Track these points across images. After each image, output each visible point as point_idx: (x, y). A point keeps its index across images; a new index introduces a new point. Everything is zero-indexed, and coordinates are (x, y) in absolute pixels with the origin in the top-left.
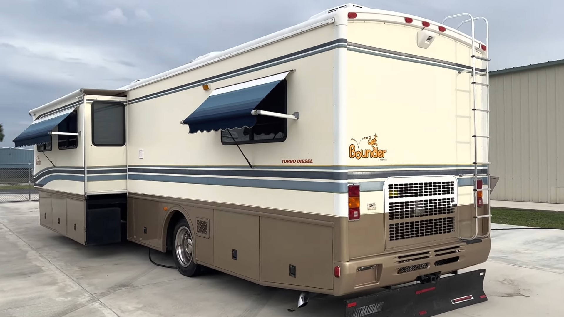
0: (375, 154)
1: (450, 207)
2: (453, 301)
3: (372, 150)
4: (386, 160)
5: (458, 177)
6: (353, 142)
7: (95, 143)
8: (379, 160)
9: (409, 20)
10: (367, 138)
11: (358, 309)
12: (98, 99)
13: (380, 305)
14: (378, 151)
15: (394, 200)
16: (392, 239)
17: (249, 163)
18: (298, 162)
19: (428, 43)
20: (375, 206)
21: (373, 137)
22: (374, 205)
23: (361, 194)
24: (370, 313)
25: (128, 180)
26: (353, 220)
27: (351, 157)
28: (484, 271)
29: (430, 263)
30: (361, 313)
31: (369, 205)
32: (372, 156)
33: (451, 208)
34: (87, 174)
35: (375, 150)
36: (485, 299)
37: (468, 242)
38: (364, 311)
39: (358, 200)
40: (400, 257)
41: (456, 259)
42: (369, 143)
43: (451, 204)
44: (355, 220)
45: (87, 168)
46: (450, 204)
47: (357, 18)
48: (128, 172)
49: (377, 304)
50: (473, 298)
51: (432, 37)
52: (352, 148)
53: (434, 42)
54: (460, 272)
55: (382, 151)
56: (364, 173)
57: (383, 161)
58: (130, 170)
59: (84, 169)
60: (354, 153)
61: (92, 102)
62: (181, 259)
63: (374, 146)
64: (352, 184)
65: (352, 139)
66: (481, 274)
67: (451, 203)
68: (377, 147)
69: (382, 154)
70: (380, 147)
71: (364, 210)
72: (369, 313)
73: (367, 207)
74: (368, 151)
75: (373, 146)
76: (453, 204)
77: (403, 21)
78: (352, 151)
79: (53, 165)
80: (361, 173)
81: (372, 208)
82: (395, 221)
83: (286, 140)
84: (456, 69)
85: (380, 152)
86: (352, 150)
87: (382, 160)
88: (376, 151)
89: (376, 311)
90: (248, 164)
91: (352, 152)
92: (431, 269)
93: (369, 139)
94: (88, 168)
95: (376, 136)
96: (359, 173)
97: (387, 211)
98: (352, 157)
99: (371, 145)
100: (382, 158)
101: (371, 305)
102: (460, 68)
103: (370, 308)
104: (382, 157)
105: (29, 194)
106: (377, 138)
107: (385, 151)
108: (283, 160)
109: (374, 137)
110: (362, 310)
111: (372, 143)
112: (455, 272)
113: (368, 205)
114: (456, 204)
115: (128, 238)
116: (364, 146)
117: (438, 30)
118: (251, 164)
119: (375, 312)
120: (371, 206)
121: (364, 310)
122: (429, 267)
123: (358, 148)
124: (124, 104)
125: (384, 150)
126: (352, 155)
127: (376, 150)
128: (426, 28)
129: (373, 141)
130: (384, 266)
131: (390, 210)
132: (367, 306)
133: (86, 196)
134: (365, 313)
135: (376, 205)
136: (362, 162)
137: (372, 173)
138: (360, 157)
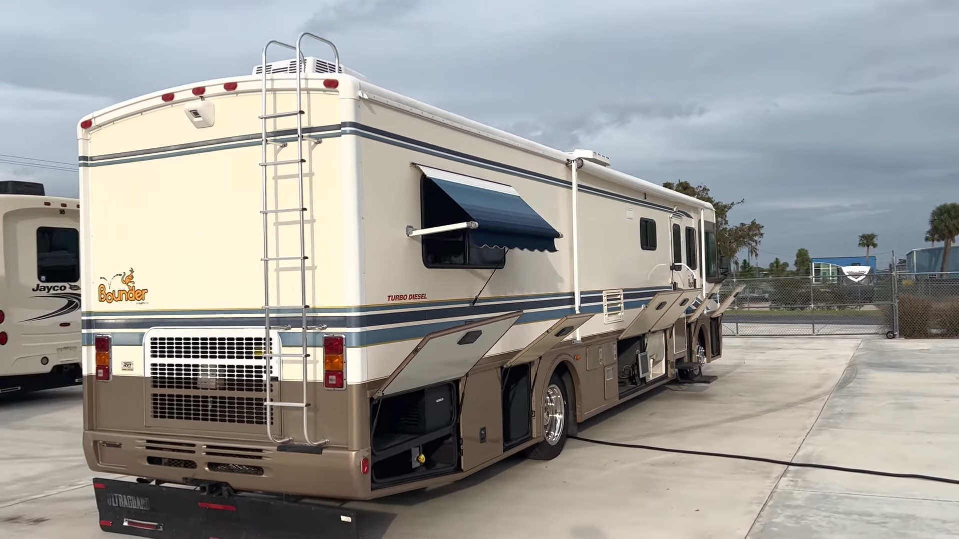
0: (131, 295)
3: (127, 290)
4: (148, 303)
5: (282, 330)
6: (103, 281)
8: (137, 304)
9: (168, 98)
10: (120, 275)
11: (112, 495)
13: (143, 501)
14: (135, 292)
15: (158, 361)
16: (155, 416)
20: (132, 366)
21: (128, 273)
22: (130, 365)
23: (114, 349)
24: (134, 507)
26: (103, 381)
27: (101, 300)
31: (123, 364)
32: (128, 299)
37: (282, 448)
38: (123, 501)
39: (109, 358)
42: (124, 282)
47: (93, 125)
49: (137, 499)
52: (102, 288)
55: (142, 291)
56: (117, 321)
57: (143, 304)
60: (105, 296)
63: (130, 284)
64: (102, 335)
65: (101, 278)
66: (345, 518)
68: (134, 286)
69: (142, 295)
70: (139, 286)
71: (117, 370)
72: (132, 507)
73: (121, 366)
74: (122, 292)
75: (129, 284)
80: (114, 321)
81: (127, 368)
82: (159, 391)
84: (276, 142)
85: (138, 293)
86: (101, 291)
87: (142, 303)
88: (133, 292)
91: (101, 294)
92: (201, 472)
93: (122, 276)
95: (132, 271)
96: (110, 321)
97: (148, 374)
98: (102, 300)
99: (126, 283)
100: (141, 301)
101: (130, 497)
103: (129, 500)
104: (142, 299)
106: (134, 274)
107: (146, 291)
109: (130, 272)
110: (120, 499)
111: (128, 281)
114: (277, 378)
116: (117, 285)
117: (225, 90)
119: (140, 508)
120: (127, 365)
121: (122, 499)
123: (110, 288)
125: (144, 290)
126: (102, 298)
127: (132, 290)
128: (200, 96)
129: (129, 278)
131: (152, 373)
132: (124, 496)
134: (127, 505)
135: (133, 365)
136: (115, 306)
137: (129, 321)
138: (111, 301)
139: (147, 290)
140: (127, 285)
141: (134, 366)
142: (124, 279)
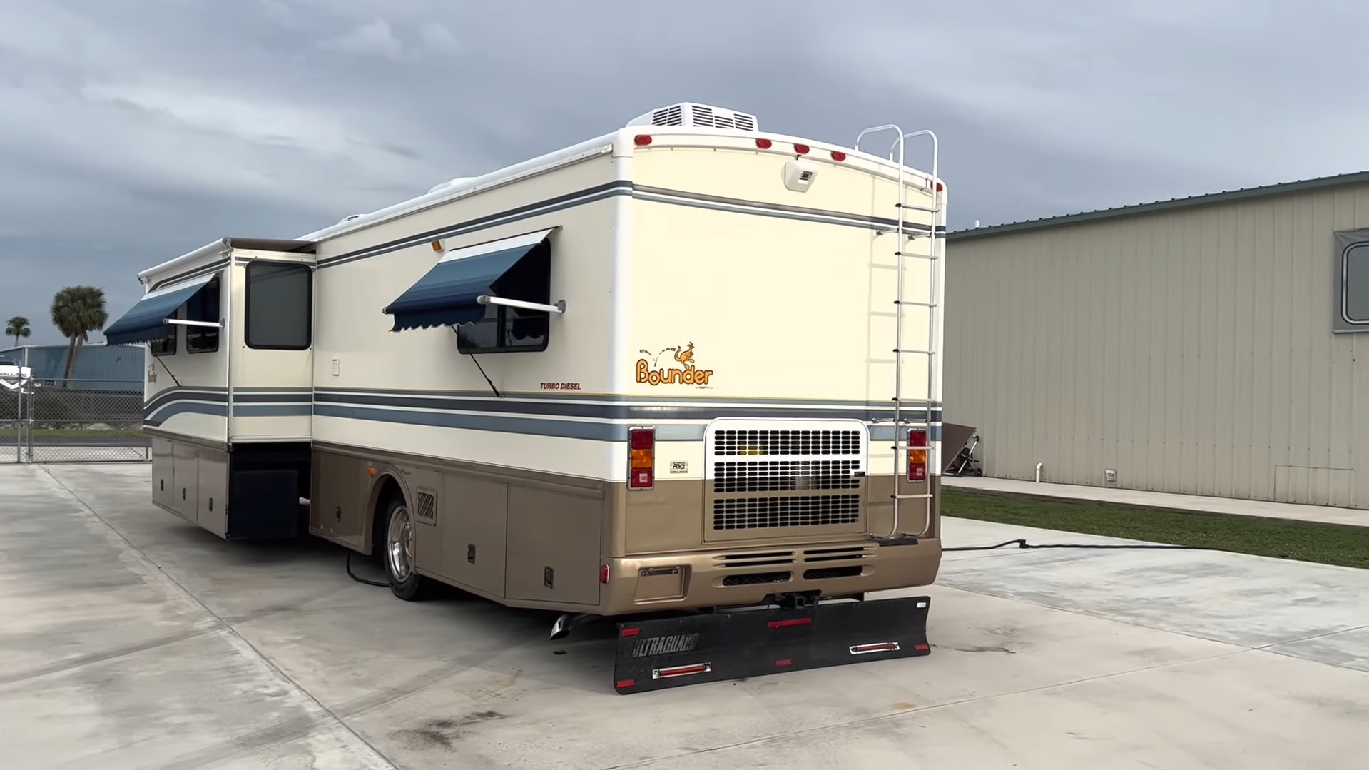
0: (688, 377)
1: (848, 477)
2: (853, 650)
3: (683, 369)
4: (712, 388)
5: (870, 423)
6: (644, 356)
7: (251, 342)
8: (697, 388)
9: (764, 144)
10: (674, 349)
11: (644, 641)
12: (259, 257)
13: (690, 638)
14: (695, 373)
15: (725, 459)
16: (718, 527)
17: (494, 388)
18: (562, 388)
19: (805, 182)
20: (685, 467)
21: (685, 348)
23: (658, 445)
24: (671, 651)
25: (313, 416)
26: (639, 488)
27: (640, 380)
28: (926, 600)
29: (794, 574)
30: (651, 649)
31: (673, 465)
32: (683, 381)
33: (850, 479)
34: (234, 402)
35: (688, 370)
36: (926, 652)
37: (884, 543)
38: (657, 646)
39: (651, 456)
40: (728, 557)
41: (856, 570)
42: (677, 358)
43: (852, 472)
44: (643, 488)
45: (234, 391)
46: (849, 472)
47: (653, 144)
48: (315, 400)
49: (683, 637)
50: (898, 648)
51: (811, 173)
52: (641, 366)
53: (817, 182)
54: (868, 597)
55: (704, 372)
56: (665, 409)
57: (705, 389)
58: (318, 398)
59: (227, 393)
60: (644, 373)
61: (247, 262)
62: (397, 566)
63: (687, 362)
64: (641, 428)
65: (641, 351)
66: (920, 605)
67: (850, 469)
68: (693, 365)
69: (704, 377)
70: (700, 363)
71: (662, 471)
72: (667, 651)
73: (669, 468)
74: (674, 372)
75: (685, 362)
76: (855, 473)
77: (753, 145)
78: (642, 370)
79: (177, 382)
80: (659, 409)
81: (680, 470)
82: (725, 496)
83: (548, 348)
84: (872, 227)
85: (699, 375)
87: (703, 388)
88: (692, 373)
89: (684, 650)
90: (492, 390)
91: (641, 372)
92: (796, 583)
93: (676, 351)
94: (236, 389)
95: (691, 346)
96: (654, 409)
97: (711, 475)
98: (642, 380)
99: (681, 361)
100: (703, 385)
101: (671, 637)
102: (880, 224)
103: (669, 642)
104: (704, 382)
105: (145, 449)
106: (693, 350)
107: (711, 373)
108: (542, 384)
109: (688, 348)
110: (653, 644)
111: (684, 358)
112: (859, 596)
113: (671, 465)
114: (864, 473)
115: (311, 530)
116: (668, 362)
117: (830, 158)
118: (498, 390)
119: (681, 650)
120: (679, 466)
121: (657, 643)
122: (791, 579)
123: (655, 366)
124: (311, 267)
125: (708, 371)
126: (641, 378)
127: (691, 370)
128: (803, 155)
129: (686, 355)
130: (694, 570)
131: (716, 475)
132: (663, 638)
133: (230, 444)
134: (661, 650)
135: (687, 465)
136: (662, 390)
137: (683, 410)
138: (657, 382)
139: (712, 371)
140: (683, 362)
141: (689, 467)
142: (679, 355)
